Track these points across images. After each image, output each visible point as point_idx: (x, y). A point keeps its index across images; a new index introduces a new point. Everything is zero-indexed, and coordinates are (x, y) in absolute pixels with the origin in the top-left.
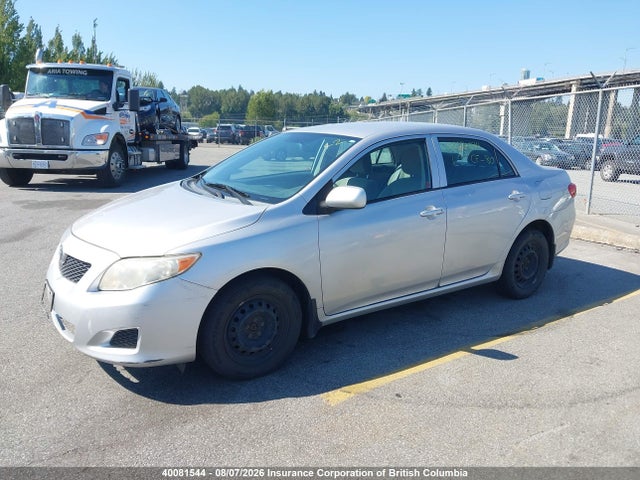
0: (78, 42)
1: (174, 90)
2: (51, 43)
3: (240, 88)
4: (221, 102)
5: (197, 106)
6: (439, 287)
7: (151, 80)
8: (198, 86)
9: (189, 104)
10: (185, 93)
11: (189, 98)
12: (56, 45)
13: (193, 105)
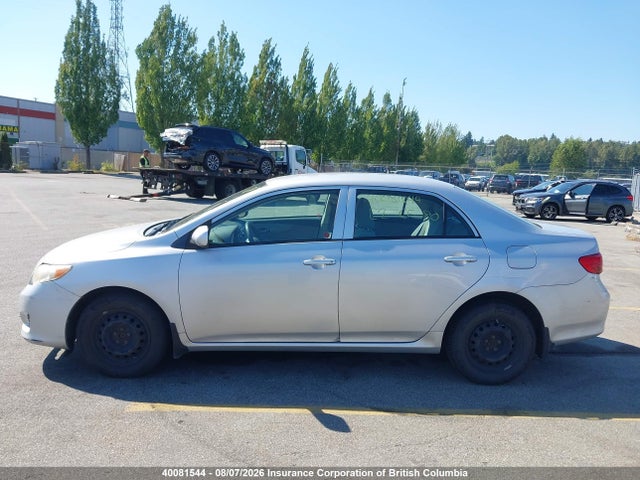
0: (387, 99)
1: (482, 140)
2: (364, 102)
3: (553, 136)
4: (528, 151)
5: (502, 155)
6: (339, 342)
7: (452, 131)
8: (507, 136)
9: (495, 153)
10: (493, 142)
11: (496, 147)
12: (366, 103)
13: (498, 154)
